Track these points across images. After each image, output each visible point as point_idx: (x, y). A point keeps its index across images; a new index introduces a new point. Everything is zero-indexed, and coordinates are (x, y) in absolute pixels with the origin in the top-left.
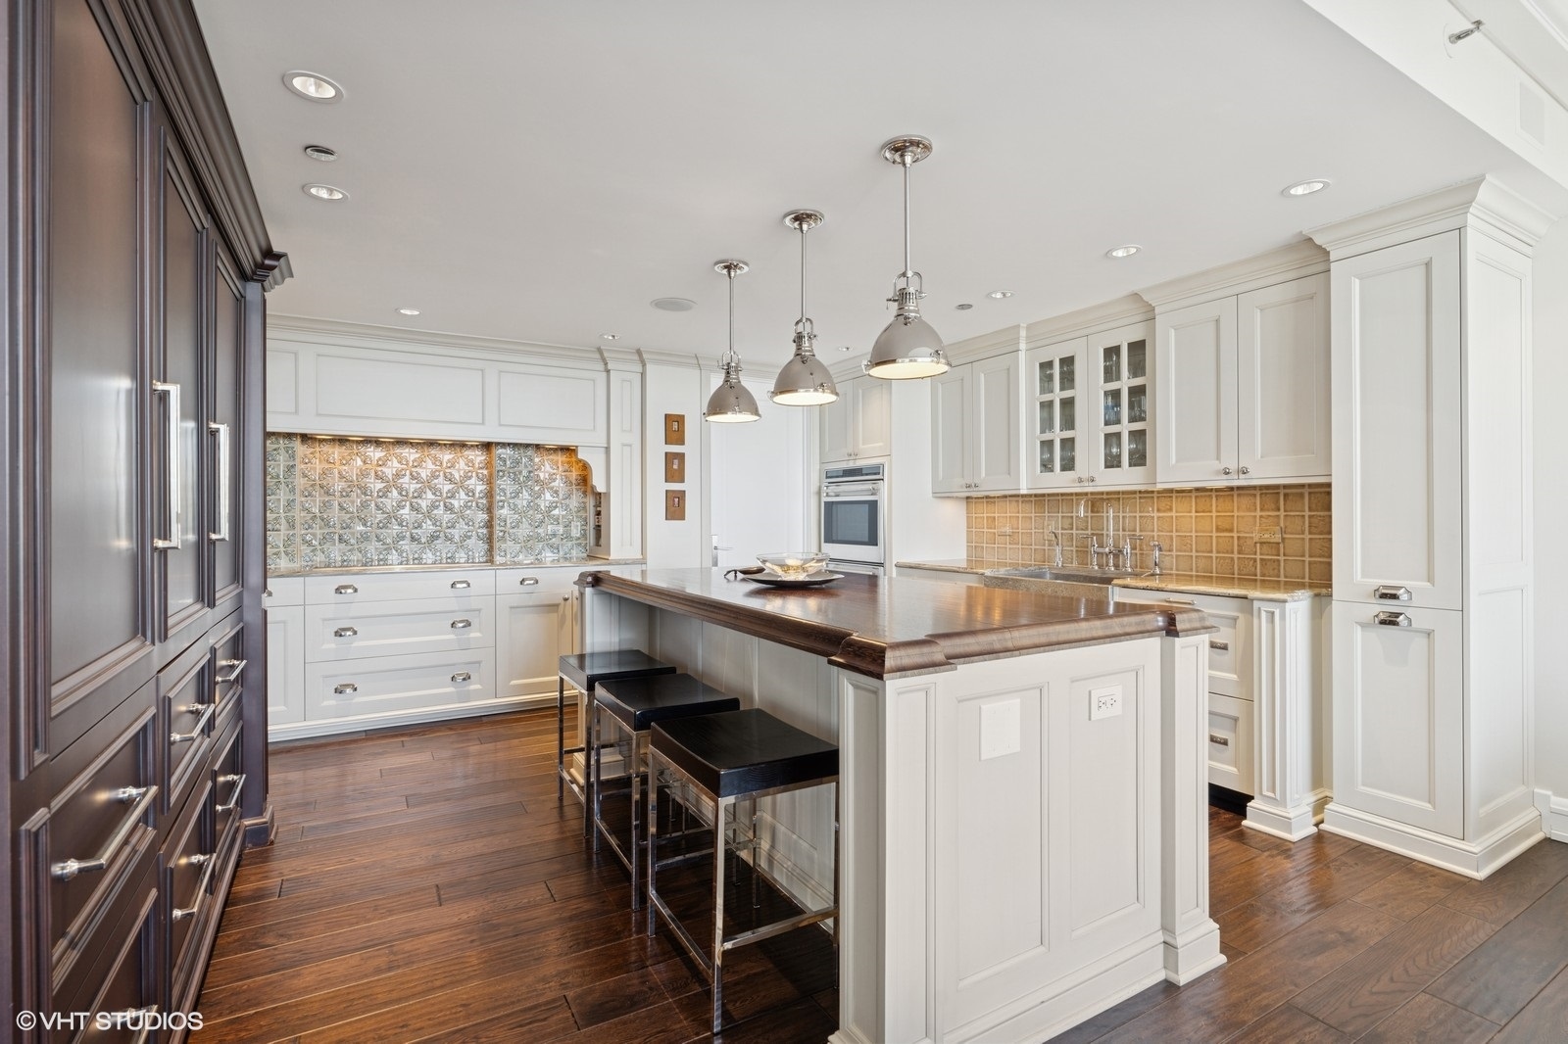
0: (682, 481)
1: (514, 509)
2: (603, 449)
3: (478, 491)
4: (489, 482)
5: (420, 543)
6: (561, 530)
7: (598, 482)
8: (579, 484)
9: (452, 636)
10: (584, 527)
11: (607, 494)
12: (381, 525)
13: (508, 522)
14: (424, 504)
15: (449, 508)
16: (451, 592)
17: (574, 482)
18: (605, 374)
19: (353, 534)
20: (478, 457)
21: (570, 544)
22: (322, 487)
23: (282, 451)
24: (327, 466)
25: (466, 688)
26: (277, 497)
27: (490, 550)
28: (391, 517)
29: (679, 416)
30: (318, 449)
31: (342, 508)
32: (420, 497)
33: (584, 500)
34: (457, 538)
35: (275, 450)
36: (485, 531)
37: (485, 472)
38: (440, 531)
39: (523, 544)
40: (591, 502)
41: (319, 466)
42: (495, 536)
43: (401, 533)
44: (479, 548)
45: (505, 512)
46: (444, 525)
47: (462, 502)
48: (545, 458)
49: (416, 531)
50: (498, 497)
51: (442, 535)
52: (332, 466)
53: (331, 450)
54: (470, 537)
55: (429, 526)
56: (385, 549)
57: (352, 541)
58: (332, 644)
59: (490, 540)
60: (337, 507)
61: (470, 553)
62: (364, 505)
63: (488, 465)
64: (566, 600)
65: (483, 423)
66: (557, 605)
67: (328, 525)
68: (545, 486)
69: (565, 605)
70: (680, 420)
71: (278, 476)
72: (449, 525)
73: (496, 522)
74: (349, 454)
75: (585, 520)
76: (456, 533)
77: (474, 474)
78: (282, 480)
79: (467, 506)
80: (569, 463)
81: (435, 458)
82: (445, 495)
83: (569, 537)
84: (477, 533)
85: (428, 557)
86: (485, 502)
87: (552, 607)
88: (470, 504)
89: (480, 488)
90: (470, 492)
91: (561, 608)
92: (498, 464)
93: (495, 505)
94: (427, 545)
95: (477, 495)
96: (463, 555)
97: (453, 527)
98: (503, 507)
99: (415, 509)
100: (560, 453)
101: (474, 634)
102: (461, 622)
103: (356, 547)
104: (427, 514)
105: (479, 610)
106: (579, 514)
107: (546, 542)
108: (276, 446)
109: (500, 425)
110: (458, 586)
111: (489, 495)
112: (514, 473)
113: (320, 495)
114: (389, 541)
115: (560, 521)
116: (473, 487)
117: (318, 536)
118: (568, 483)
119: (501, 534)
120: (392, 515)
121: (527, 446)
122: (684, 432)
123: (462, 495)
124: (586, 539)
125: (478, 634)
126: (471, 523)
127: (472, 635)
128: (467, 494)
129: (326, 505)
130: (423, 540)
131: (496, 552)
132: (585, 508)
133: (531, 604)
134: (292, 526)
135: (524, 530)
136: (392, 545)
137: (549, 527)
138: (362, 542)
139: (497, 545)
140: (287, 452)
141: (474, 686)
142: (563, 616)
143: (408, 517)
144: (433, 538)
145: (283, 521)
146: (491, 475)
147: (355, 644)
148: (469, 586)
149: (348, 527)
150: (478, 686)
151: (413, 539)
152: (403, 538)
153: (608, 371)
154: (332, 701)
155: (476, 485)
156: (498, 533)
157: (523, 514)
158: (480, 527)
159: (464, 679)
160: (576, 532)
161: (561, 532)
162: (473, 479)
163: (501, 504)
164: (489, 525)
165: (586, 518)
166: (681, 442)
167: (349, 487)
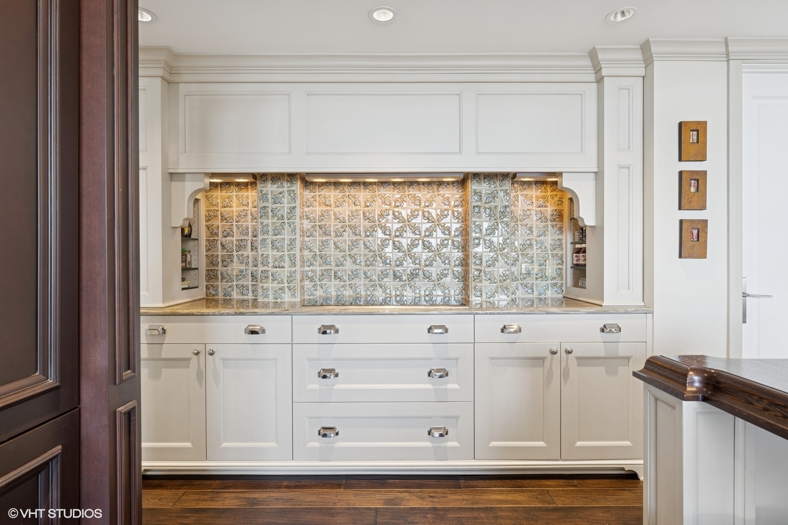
0: (703, 208)
1: (490, 246)
2: (593, 175)
3: (453, 229)
4: (464, 219)
5: (401, 280)
6: (536, 268)
7: (587, 215)
8: (554, 220)
9: (429, 386)
10: (560, 266)
11: (599, 229)
12: (368, 263)
13: (484, 260)
14: (405, 242)
15: (427, 247)
16: (428, 337)
17: (549, 217)
18: (594, 86)
19: (345, 271)
20: (453, 194)
21: (544, 283)
22: (320, 227)
23: (286, 195)
24: (325, 208)
25: (443, 445)
26: (282, 237)
27: (466, 288)
28: (378, 256)
29: (699, 123)
30: (317, 193)
31: (337, 247)
32: (401, 236)
33: (560, 237)
34: (434, 277)
35: (280, 193)
36: (459, 269)
37: (460, 210)
38: (419, 269)
39: (499, 284)
40: (568, 238)
41: (318, 209)
42: (471, 275)
43: (385, 270)
44: (454, 287)
45: (479, 249)
46: (423, 263)
47: (439, 240)
48: (519, 193)
49: (398, 269)
50: (474, 234)
51: (421, 273)
52: (328, 208)
53: (328, 194)
54: (446, 276)
55: (408, 265)
56: (372, 286)
57: (345, 278)
58: (317, 385)
59: (465, 278)
60: (333, 246)
61: (447, 291)
62: (354, 244)
63: (464, 202)
64: (554, 353)
65: (460, 152)
66: (543, 359)
67: (326, 263)
68: (519, 223)
69: (552, 360)
70: (700, 128)
71: (282, 216)
72: (427, 263)
73: (472, 260)
74: (342, 197)
75: (561, 258)
76: (434, 271)
77: (450, 212)
78: (286, 221)
79: (443, 244)
80: (543, 197)
81: (414, 197)
82: (423, 234)
83: (544, 277)
84: (453, 271)
85: (409, 294)
86: (460, 240)
87: (537, 361)
88: (446, 242)
89: (455, 226)
90: (447, 230)
91: (547, 362)
92: (473, 200)
93: (471, 243)
94: (407, 282)
95: (453, 233)
96: (439, 293)
97: (431, 265)
98: (478, 244)
99: (397, 247)
100: (534, 186)
101: (451, 385)
102: (438, 370)
103: (348, 283)
104: (407, 253)
105: (457, 359)
106: (555, 252)
107: (520, 282)
108: (281, 190)
109: (478, 153)
110: (436, 331)
111: (465, 232)
112: (490, 208)
113: (320, 236)
114: (375, 278)
115: (534, 259)
116: (449, 225)
117: (318, 273)
118: (543, 219)
119: (476, 273)
120: (377, 253)
121: (504, 176)
122: (705, 143)
123: (439, 234)
124: (562, 279)
125: (456, 386)
126: (447, 262)
127: (450, 386)
128: (443, 233)
129: (324, 244)
130: (404, 278)
131: (472, 292)
132: (561, 245)
133: (513, 355)
134: (294, 264)
135: (500, 269)
136: (377, 282)
137: (523, 266)
138: (353, 279)
139: (472, 284)
140: (290, 195)
141: (451, 444)
142: (551, 371)
143: (390, 255)
144: (413, 275)
145: (287, 259)
146: (466, 212)
147: (337, 387)
148: (446, 331)
149: (342, 265)
150: (455, 444)
151: (395, 277)
152: (387, 275)
153: (600, 80)
154: (317, 443)
155: (451, 223)
156: (473, 272)
157: (499, 252)
158: (455, 266)
159: (441, 435)
160: (550, 270)
161: (535, 271)
162: (449, 217)
163: (477, 241)
164: (465, 263)
165: (562, 257)
166: (701, 157)
167: (342, 227)
